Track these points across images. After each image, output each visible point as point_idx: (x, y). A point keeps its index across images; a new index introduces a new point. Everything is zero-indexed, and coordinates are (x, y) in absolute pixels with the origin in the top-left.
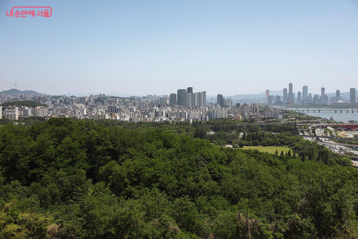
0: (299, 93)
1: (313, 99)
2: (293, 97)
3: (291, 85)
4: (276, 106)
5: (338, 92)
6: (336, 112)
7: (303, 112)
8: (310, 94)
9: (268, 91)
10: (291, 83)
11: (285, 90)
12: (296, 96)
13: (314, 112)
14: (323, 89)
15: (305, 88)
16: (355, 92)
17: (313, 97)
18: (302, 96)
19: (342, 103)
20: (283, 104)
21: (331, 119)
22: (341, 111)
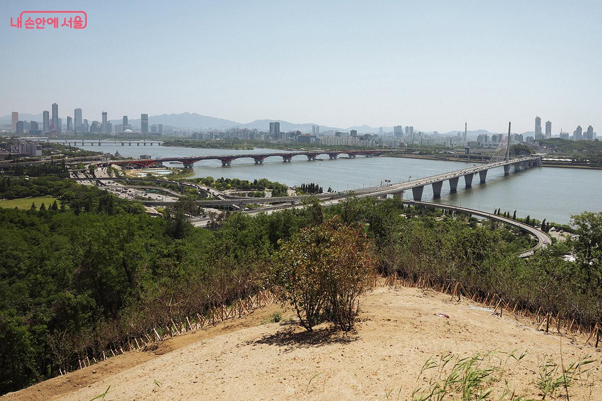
0: (69, 119)
1: (91, 128)
2: (59, 124)
3: (55, 107)
4: (31, 137)
5: (125, 118)
6: (123, 144)
7: (75, 145)
8: (86, 121)
9: (15, 115)
10: (55, 104)
11: (46, 114)
12: (64, 122)
13: (92, 145)
14: (105, 114)
15: (78, 112)
16: (147, 120)
17: (90, 124)
18: (73, 122)
19: (131, 133)
20: (43, 134)
21: (116, 154)
22: (130, 143)
